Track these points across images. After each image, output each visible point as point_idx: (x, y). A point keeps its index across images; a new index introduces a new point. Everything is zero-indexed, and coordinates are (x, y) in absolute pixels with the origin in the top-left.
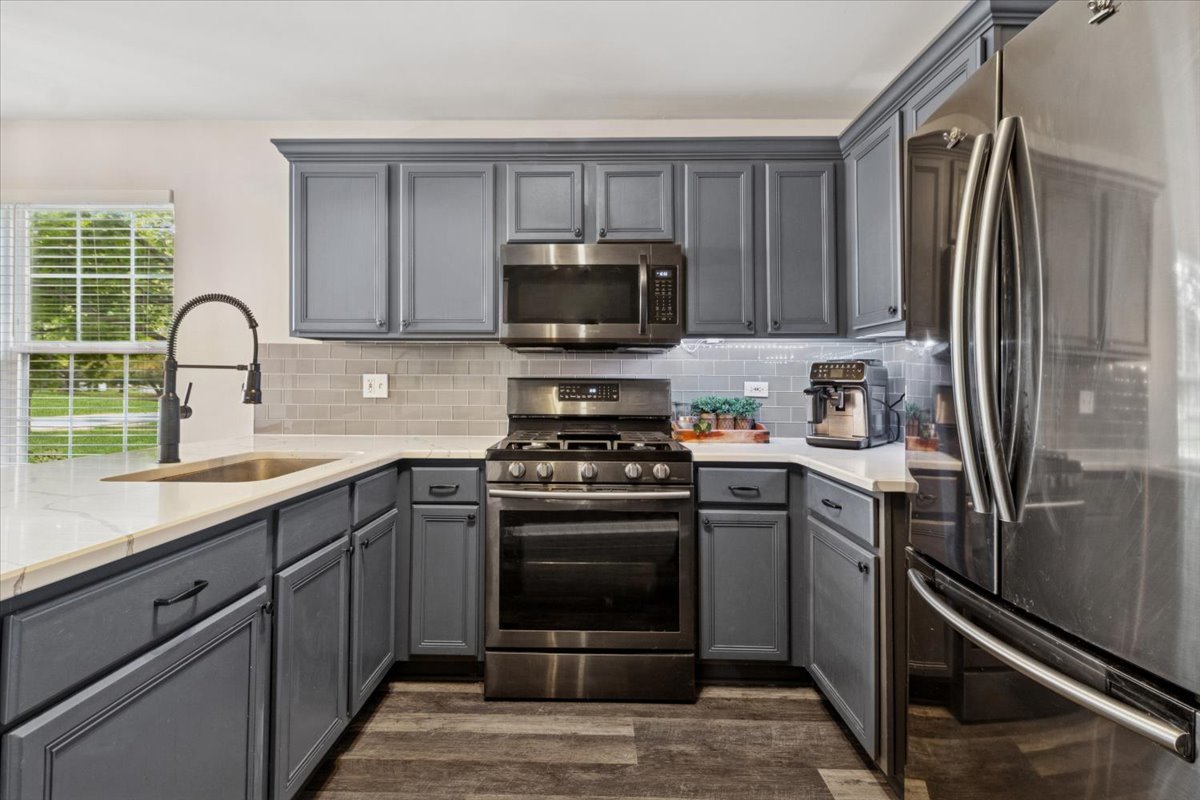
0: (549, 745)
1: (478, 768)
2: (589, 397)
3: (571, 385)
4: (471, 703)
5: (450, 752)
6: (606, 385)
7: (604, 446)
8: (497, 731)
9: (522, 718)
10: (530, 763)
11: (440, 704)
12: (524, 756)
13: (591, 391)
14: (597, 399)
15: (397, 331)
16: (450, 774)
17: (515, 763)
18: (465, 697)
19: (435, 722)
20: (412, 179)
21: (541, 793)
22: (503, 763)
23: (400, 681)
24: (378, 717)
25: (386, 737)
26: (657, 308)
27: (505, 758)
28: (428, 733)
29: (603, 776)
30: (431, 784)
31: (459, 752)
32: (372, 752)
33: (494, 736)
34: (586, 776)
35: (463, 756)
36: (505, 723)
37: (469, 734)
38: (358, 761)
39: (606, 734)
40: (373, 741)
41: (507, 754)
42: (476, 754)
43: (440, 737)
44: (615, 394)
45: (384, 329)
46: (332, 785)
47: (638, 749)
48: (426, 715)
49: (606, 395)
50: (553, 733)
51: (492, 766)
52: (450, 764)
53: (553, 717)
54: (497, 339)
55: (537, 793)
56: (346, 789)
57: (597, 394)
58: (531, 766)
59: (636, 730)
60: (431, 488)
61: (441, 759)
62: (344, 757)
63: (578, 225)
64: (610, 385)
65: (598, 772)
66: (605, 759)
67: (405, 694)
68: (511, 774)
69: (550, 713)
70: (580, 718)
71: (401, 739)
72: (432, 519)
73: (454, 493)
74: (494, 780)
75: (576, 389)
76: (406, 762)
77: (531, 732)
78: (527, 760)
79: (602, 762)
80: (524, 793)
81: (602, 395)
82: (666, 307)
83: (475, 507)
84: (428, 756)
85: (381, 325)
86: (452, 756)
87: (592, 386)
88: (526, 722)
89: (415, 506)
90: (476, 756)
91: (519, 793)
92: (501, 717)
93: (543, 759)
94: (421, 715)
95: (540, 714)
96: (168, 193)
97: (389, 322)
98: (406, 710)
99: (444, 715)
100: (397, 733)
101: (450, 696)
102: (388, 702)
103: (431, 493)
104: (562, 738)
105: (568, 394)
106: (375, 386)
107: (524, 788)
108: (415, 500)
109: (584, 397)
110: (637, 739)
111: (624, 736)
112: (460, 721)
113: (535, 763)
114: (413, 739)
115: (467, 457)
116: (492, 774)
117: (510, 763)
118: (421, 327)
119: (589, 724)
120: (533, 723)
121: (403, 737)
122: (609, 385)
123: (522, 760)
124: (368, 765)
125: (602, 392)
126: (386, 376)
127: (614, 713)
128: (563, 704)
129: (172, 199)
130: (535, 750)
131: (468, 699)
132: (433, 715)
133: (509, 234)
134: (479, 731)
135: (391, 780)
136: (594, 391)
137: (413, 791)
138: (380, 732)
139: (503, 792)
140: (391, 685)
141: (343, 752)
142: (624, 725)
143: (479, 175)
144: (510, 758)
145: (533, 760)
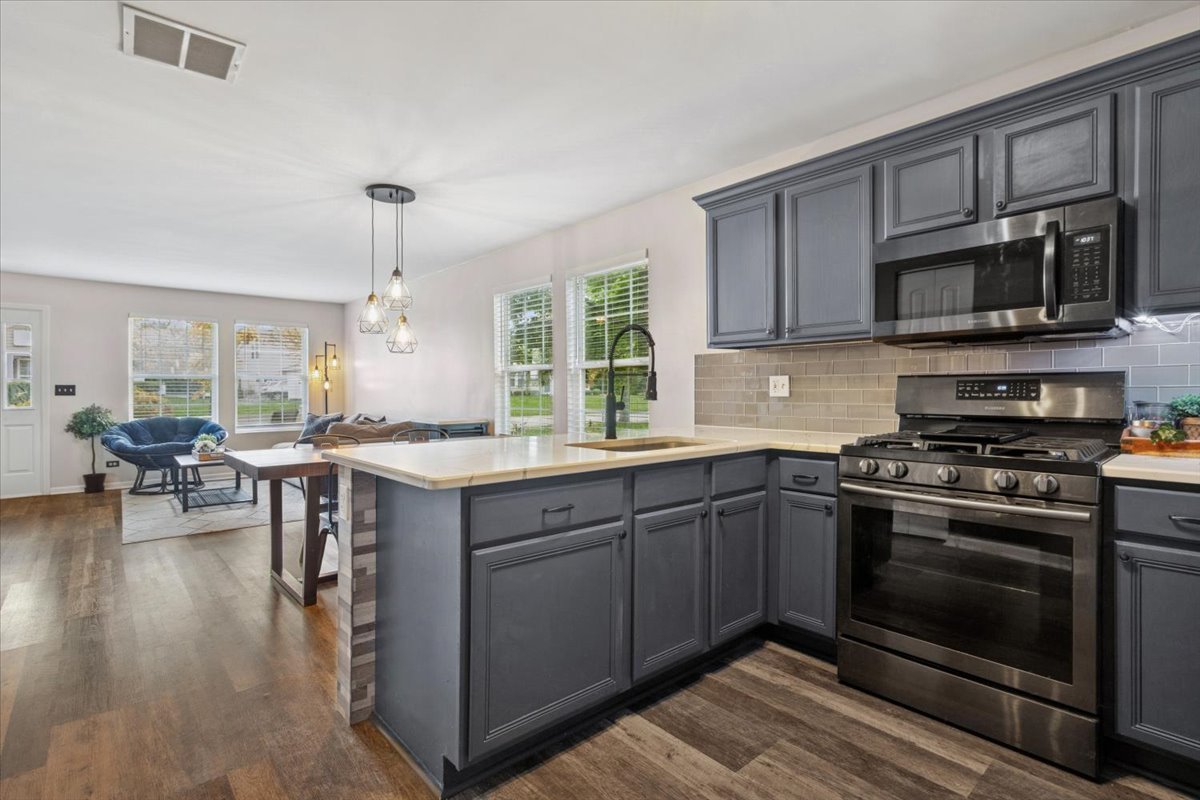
0: (878, 739)
1: (802, 726)
2: (996, 395)
3: (974, 382)
4: (825, 679)
5: (785, 705)
6: (1022, 382)
7: (974, 449)
8: (835, 708)
9: (866, 708)
10: (849, 743)
11: (797, 670)
12: (848, 737)
13: (999, 388)
14: (1008, 398)
15: (784, 338)
16: (776, 720)
17: (835, 737)
18: (823, 673)
19: (785, 681)
20: (795, 201)
21: (845, 769)
22: (825, 732)
23: (775, 642)
24: (745, 660)
25: (743, 675)
26: (1076, 284)
27: (829, 730)
28: (774, 685)
29: (920, 788)
30: (757, 719)
31: (793, 708)
32: (728, 680)
33: (831, 711)
34: (899, 779)
35: (795, 714)
36: (846, 706)
37: (809, 700)
38: (716, 682)
39: (948, 758)
40: (733, 674)
41: (832, 728)
42: (806, 716)
43: (784, 693)
44: (1033, 391)
45: (772, 336)
46: (692, 689)
47: (978, 786)
48: (782, 673)
49: (1021, 393)
50: (889, 732)
51: (813, 730)
52: (780, 713)
53: (898, 720)
54: (869, 339)
55: (841, 767)
56: (699, 695)
57: (1008, 391)
58: (850, 747)
59: (989, 770)
60: (795, 477)
61: (775, 706)
62: (708, 676)
63: (969, 204)
64: (1028, 382)
65: (915, 782)
66: (930, 776)
67: (774, 652)
68: (827, 743)
69: (897, 716)
70: (927, 734)
71: (753, 681)
72: (798, 505)
73: (814, 484)
74: (808, 740)
75: (978, 387)
76: (748, 697)
77: (866, 722)
78: (848, 740)
79: (926, 777)
80: (829, 761)
81: (1015, 393)
82: (1091, 280)
83: (834, 499)
84: (767, 700)
85: (770, 333)
86: (785, 709)
87: (1002, 383)
88: (868, 713)
89: (782, 491)
90: (805, 718)
91: (825, 759)
92: (846, 700)
93: (866, 747)
94: (778, 671)
95: (887, 713)
96: (645, 251)
97: (778, 331)
98: (769, 664)
99: (797, 679)
100: (753, 676)
101: (809, 667)
102: (758, 653)
103: (795, 481)
104: (895, 739)
105: (968, 392)
106: (779, 386)
107: (832, 758)
108: (782, 485)
109: (989, 395)
110: (983, 778)
111: (970, 770)
112: (807, 689)
113: (854, 746)
114: (762, 685)
115: (824, 451)
116: (811, 736)
117: (830, 735)
118: (803, 332)
119: (935, 743)
120: (873, 717)
121: (756, 680)
122: (1026, 381)
123: (844, 738)
124: (721, 687)
125: (1015, 390)
126: (787, 377)
127: (973, 747)
128: (916, 714)
129: (647, 256)
130: (861, 737)
131: (825, 676)
132: (787, 675)
133: (887, 231)
134: (820, 702)
135: (731, 703)
136: (1004, 388)
137: (742, 717)
138: (741, 671)
139: (811, 752)
140: (767, 642)
141: (709, 672)
142: (977, 760)
143: (855, 180)
144: (833, 732)
145: (855, 743)
